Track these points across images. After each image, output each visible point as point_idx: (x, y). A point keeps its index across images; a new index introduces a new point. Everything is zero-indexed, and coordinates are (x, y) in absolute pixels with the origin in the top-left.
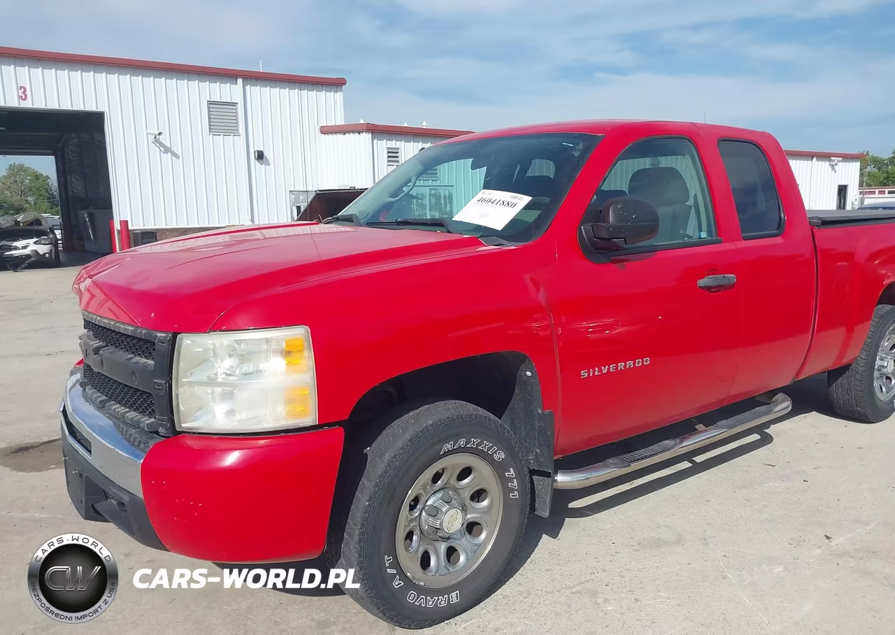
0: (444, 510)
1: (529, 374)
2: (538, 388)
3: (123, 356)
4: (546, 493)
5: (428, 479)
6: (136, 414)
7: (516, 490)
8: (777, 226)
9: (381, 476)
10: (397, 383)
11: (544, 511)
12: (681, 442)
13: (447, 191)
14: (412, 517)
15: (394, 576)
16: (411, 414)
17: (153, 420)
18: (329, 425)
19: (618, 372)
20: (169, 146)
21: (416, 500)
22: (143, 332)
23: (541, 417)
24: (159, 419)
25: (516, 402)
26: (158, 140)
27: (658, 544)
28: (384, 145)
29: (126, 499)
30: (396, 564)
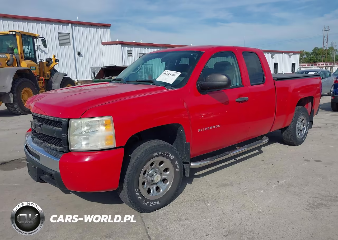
0: (154, 175)
1: (182, 130)
2: (185, 135)
3: (50, 127)
4: (188, 169)
5: (149, 165)
6: (55, 146)
7: (178, 168)
8: (262, 81)
9: (133, 164)
10: (139, 134)
11: (187, 175)
12: (231, 152)
13: (150, 67)
14: (144, 177)
15: (139, 195)
16: (143, 144)
17: (61, 147)
18: (119, 147)
19: (210, 130)
20: (43, 50)
21: (145, 172)
22: (58, 119)
23: (186, 144)
24: (64, 147)
25: (177, 140)
26: (39, 47)
27: (224, 185)
28: (126, 49)
29: (53, 173)
30: (139, 192)
